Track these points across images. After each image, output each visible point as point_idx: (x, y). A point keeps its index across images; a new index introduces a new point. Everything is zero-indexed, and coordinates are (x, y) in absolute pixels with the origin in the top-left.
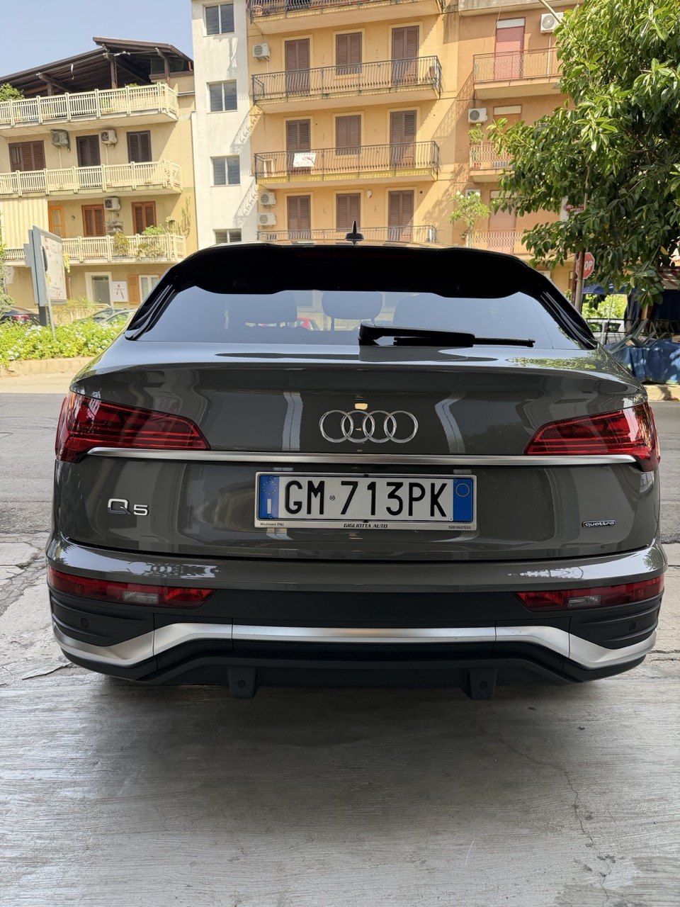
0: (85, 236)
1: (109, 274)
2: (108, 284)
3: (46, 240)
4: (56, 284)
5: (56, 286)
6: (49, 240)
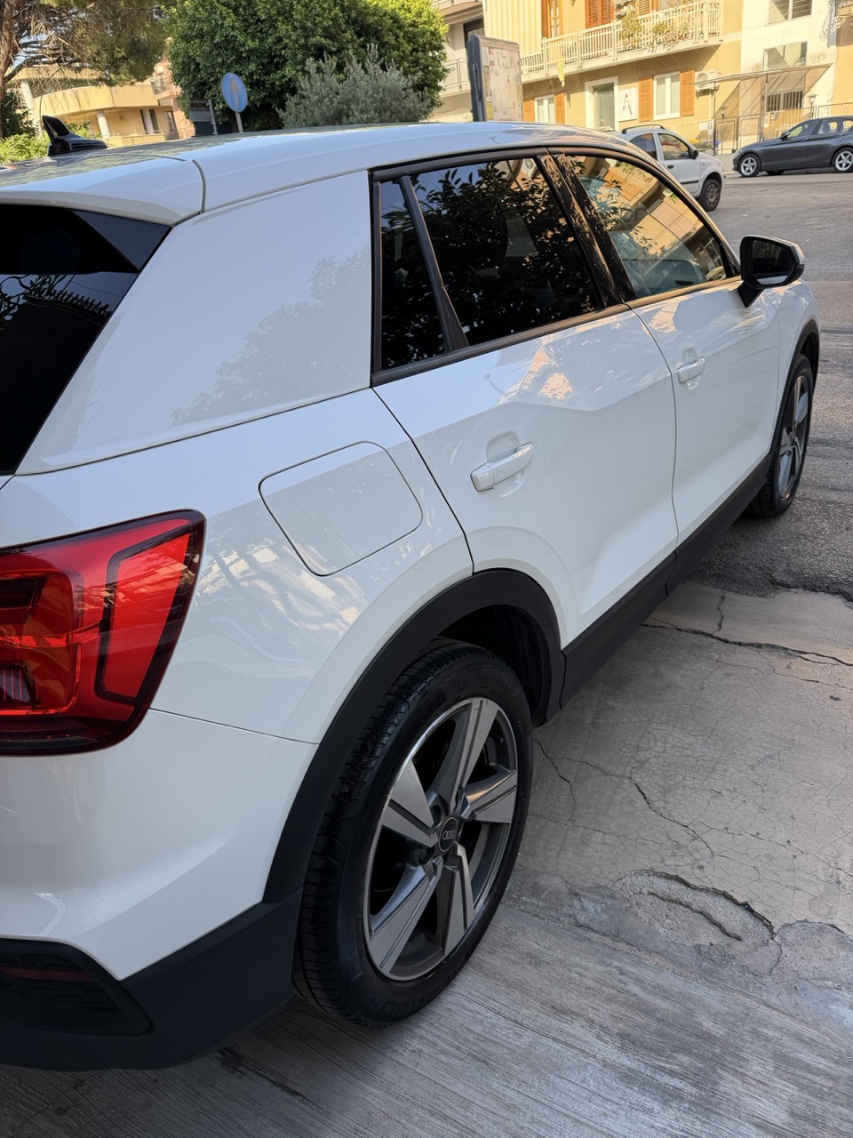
0: (587, 28)
1: (614, 79)
2: (613, 95)
3: (489, 53)
4: (505, 113)
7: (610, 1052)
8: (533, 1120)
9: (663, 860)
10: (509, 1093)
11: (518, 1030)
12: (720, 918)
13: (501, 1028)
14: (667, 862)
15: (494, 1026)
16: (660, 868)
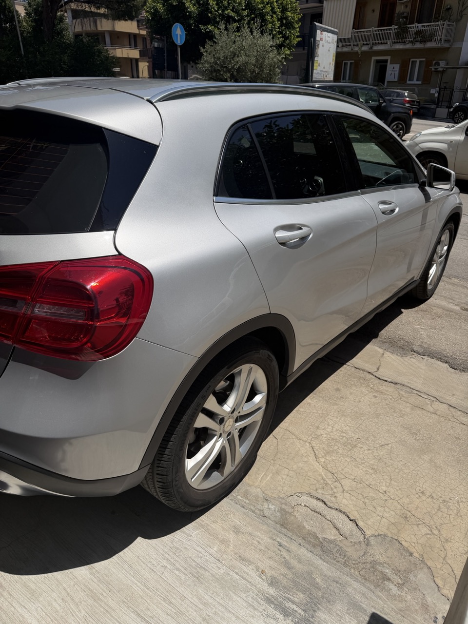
0: (378, 27)
1: (389, 58)
2: (387, 65)
3: (321, 34)
4: (324, 68)
5: (324, 70)
6: (324, 33)
7: (264, 586)
8: (215, 613)
9: (316, 490)
10: (206, 597)
11: (219, 565)
12: (340, 526)
13: (210, 562)
14: (319, 491)
15: (207, 561)
16: (314, 493)
